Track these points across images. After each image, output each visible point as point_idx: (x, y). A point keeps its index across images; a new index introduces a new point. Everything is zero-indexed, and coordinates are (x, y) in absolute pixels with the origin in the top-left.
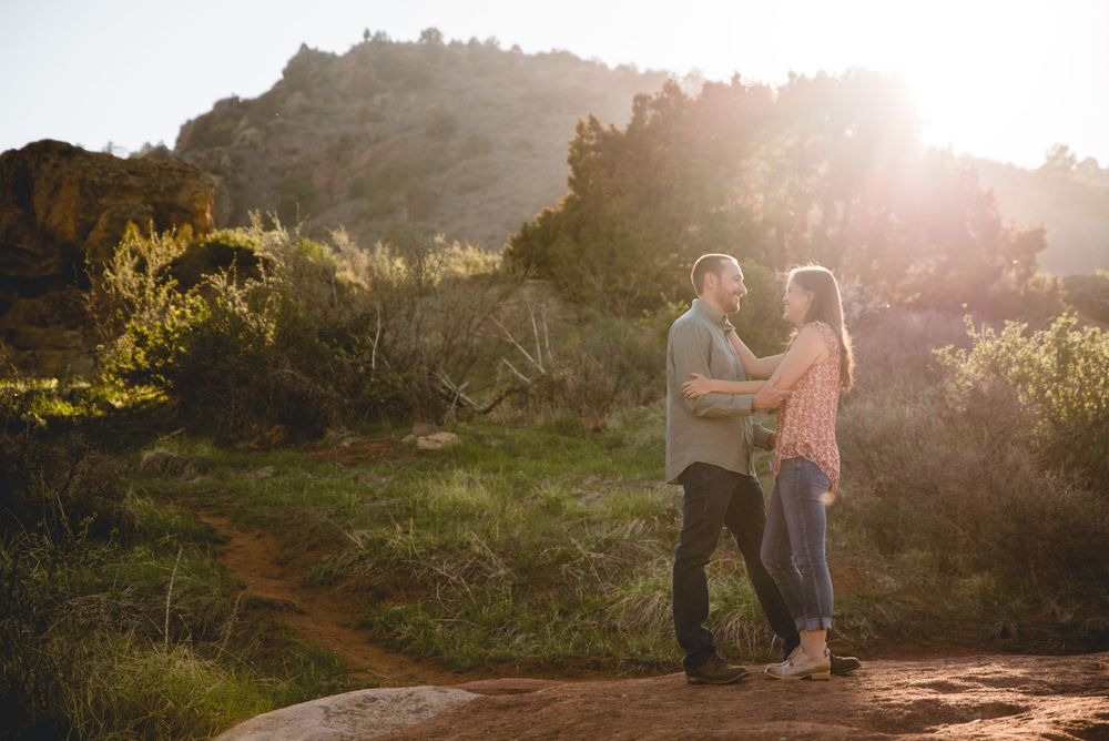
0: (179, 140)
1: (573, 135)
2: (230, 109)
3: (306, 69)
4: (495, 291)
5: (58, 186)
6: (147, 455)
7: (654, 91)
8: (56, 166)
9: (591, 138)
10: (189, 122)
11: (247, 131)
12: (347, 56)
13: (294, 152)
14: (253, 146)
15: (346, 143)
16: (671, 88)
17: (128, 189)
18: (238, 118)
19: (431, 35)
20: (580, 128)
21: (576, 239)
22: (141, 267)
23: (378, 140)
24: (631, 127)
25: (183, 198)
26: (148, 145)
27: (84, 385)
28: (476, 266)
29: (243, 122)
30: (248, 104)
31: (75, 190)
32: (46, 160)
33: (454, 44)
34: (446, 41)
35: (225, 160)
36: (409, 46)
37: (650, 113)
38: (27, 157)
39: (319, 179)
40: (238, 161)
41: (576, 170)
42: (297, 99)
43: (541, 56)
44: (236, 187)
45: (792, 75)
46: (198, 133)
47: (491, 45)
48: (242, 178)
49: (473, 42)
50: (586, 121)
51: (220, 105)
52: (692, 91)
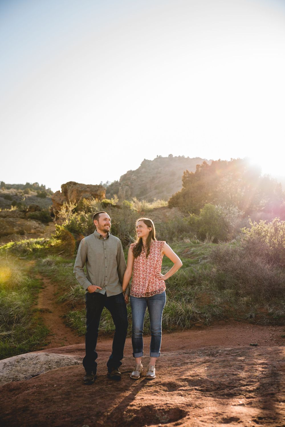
0: (120, 180)
1: (183, 175)
2: (130, 173)
3: (145, 163)
4: (166, 210)
5: (72, 191)
6: (44, 260)
7: (201, 164)
8: (72, 187)
9: (187, 175)
10: (122, 176)
11: (134, 177)
12: (153, 161)
13: (143, 181)
14: (135, 180)
15: (154, 178)
16: (205, 163)
17: (87, 191)
18: (132, 174)
19: (171, 155)
20: (184, 173)
22: (67, 210)
23: (160, 177)
24: (196, 172)
25: (98, 193)
26: (115, 181)
27: (48, 239)
28: (163, 204)
29: (133, 175)
30: (134, 172)
31: (76, 192)
32: (70, 186)
33: (175, 157)
34: (174, 156)
35: (129, 183)
36: (166, 158)
37: (200, 169)
38: (67, 185)
39: (148, 186)
40: (132, 183)
41: (184, 183)
42: (143, 170)
43: (194, 158)
44: (132, 188)
45: (231, 159)
46: (124, 178)
47: (183, 157)
48: (133, 187)
49: (179, 156)
50: (186, 171)
51: (128, 172)
52: (210, 164)
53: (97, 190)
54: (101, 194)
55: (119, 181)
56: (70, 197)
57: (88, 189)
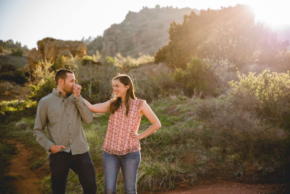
0: (104, 34)
1: (170, 27)
2: (114, 26)
3: (130, 15)
4: (152, 66)
5: (50, 48)
6: (17, 124)
7: (189, 14)
8: (49, 43)
9: (174, 27)
10: (106, 30)
11: (118, 31)
12: (139, 13)
13: (128, 35)
14: (119, 34)
15: (140, 32)
16: (193, 13)
17: (65, 48)
18: (116, 28)
19: (158, 6)
20: (171, 24)
21: (171, 52)
22: (43, 69)
23: (147, 31)
24: (184, 24)
25: (78, 49)
26: (98, 36)
27: (23, 101)
28: (149, 60)
29: (117, 29)
30: (118, 25)
31: (53, 49)
32: (47, 42)
33: (163, 8)
34: (161, 7)
35: (114, 38)
36: (153, 9)
37: (188, 20)
38: (43, 42)
39: (134, 40)
40: (116, 38)
41: (171, 35)
42: (129, 23)
43: (183, 9)
44: (116, 44)
45: (222, 7)
46: (108, 33)
47: (171, 7)
48: (118, 42)
49: (167, 7)
51: (112, 26)
52: (198, 14)
53: (77, 46)
54: (82, 50)
55: (102, 36)
56: (48, 54)
57: (67, 46)
